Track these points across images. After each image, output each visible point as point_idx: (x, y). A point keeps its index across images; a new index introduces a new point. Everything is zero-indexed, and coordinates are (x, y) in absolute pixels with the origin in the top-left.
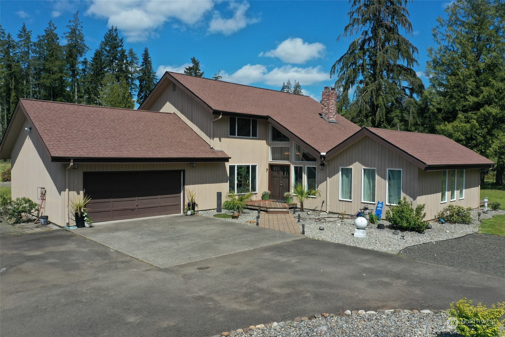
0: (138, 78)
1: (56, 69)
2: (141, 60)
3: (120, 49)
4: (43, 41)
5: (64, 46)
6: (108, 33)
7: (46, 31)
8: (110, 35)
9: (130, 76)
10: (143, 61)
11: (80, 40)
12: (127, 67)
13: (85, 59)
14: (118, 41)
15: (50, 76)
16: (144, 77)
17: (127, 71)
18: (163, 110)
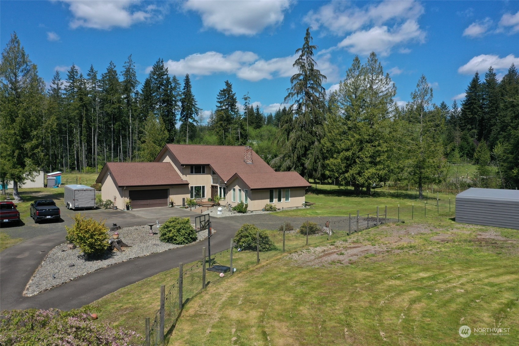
0: (180, 100)
1: (115, 100)
2: (183, 85)
3: (165, 77)
4: (106, 77)
5: (122, 82)
6: (156, 64)
7: (108, 69)
8: (157, 66)
9: (174, 99)
10: (184, 85)
11: (133, 76)
12: (171, 91)
13: (137, 91)
14: (164, 70)
15: (111, 105)
16: (185, 99)
17: (171, 96)
18: (165, 161)
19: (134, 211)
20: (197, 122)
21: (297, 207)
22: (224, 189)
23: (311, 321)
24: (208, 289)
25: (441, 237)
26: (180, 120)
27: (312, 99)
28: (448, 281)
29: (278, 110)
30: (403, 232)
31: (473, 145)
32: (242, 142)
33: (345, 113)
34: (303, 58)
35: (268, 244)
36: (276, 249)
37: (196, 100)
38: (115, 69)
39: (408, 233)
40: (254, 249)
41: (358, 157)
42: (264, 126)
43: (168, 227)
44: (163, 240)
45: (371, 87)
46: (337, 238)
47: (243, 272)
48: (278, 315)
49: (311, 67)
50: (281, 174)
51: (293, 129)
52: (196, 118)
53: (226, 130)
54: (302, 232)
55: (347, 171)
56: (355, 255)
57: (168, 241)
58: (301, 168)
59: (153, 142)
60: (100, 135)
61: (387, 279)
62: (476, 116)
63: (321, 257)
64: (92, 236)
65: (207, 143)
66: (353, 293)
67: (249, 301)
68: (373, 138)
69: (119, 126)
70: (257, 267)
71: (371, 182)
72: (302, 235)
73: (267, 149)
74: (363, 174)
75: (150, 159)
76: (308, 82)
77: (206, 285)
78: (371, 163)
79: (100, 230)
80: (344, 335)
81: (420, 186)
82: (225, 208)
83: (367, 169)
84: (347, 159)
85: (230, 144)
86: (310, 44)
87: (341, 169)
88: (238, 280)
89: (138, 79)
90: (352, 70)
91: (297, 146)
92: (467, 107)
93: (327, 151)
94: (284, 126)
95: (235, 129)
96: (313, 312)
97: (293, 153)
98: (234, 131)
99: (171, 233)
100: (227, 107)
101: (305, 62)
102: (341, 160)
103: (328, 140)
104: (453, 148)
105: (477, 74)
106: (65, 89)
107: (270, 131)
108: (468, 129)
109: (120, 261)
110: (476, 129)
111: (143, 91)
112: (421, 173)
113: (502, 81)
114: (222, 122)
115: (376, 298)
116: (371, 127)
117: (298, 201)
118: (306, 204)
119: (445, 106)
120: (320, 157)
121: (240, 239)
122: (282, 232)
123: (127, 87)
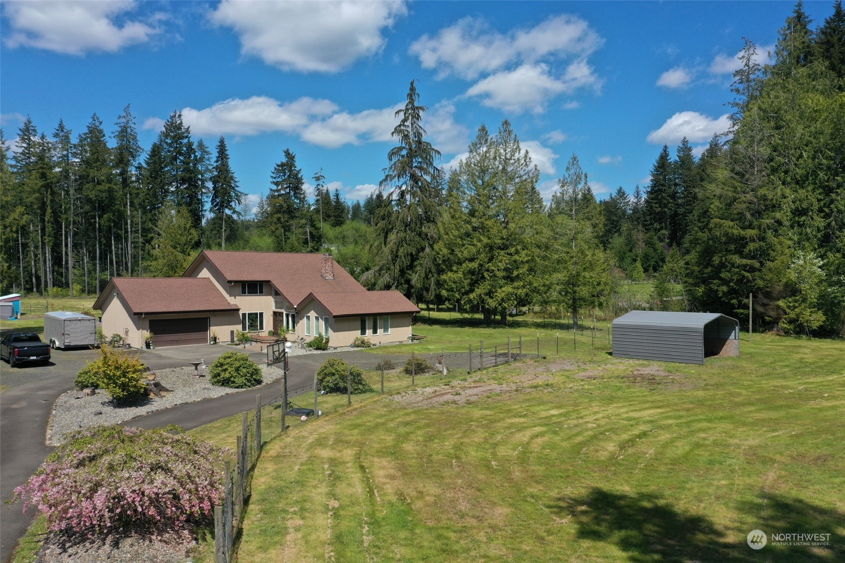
0: (211, 179)
1: (103, 178)
2: (214, 154)
3: (185, 141)
4: (86, 139)
5: (112, 149)
6: (170, 120)
7: (88, 127)
8: (172, 123)
9: (200, 176)
10: (217, 155)
11: (133, 139)
12: (195, 165)
13: (139, 163)
14: (183, 130)
15: (95, 186)
16: (219, 177)
17: (195, 171)
18: (201, 275)
19: (158, 350)
20: (239, 214)
21: (401, 342)
22: (293, 317)
23: (415, 455)
24: (289, 432)
25: (589, 374)
26: (211, 210)
27: (420, 184)
28: (581, 418)
29: (369, 196)
30: (541, 369)
31: (662, 252)
32: (313, 247)
33: (469, 206)
34: (406, 124)
35: (361, 384)
36: (371, 391)
37: (236, 180)
38: (101, 127)
39: (548, 370)
40: (344, 391)
41: (488, 270)
42: (348, 222)
43: (222, 365)
44: (216, 382)
45: (504, 169)
46: (454, 377)
47: (331, 416)
48: (377, 451)
49: (419, 137)
50: (376, 294)
51: (392, 228)
52: (238, 208)
53: (287, 229)
54: (408, 371)
55: (472, 291)
56: (475, 395)
57: (223, 385)
58: (406, 286)
59: (172, 246)
60: (75, 234)
61: (509, 418)
62: (666, 210)
63: (431, 398)
64: (124, 374)
65: (257, 249)
66: (467, 430)
67: (341, 441)
68: (508, 243)
69: (109, 220)
70: (348, 409)
71: (506, 305)
72: (407, 375)
73: (353, 258)
74: (495, 294)
75: (168, 273)
76: (414, 160)
77: (285, 428)
78: (504, 278)
79: (134, 366)
80: (451, 466)
81: (575, 312)
82: (296, 344)
83: (501, 287)
84: (472, 272)
85: (293, 250)
86: (416, 104)
87: (464, 288)
88: (324, 423)
89: (140, 144)
90: (476, 145)
91: (400, 253)
92: (653, 196)
93: (444, 261)
94: (379, 225)
95: (301, 227)
96: (418, 448)
97: (394, 264)
98: (300, 230)
99: (227, 372)
100: (288, 190)
101: (410, 129)
102: (463, 273)
103: (445, 245)
104: (634, 257)
105: (666, 147)
106: (14, 157)
107: (357, 230)
108: (656, 229)
109: (163, 407)
110: (666, 229)
111: (147, 163)
112: (575, 292)
113: (701, 159)
114: (279, 215)
115: (492, 435)
116: (505, 227)
117: (402, 334)
118: (414, 338)
119: (624, 194)
120: (433, 270)
121: (324, 378)
122: (379, 372)
123: (122, 158)
